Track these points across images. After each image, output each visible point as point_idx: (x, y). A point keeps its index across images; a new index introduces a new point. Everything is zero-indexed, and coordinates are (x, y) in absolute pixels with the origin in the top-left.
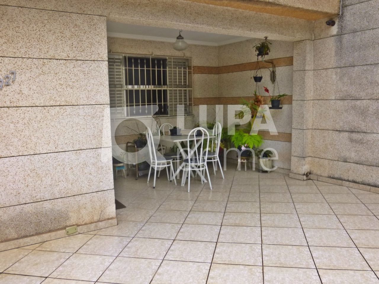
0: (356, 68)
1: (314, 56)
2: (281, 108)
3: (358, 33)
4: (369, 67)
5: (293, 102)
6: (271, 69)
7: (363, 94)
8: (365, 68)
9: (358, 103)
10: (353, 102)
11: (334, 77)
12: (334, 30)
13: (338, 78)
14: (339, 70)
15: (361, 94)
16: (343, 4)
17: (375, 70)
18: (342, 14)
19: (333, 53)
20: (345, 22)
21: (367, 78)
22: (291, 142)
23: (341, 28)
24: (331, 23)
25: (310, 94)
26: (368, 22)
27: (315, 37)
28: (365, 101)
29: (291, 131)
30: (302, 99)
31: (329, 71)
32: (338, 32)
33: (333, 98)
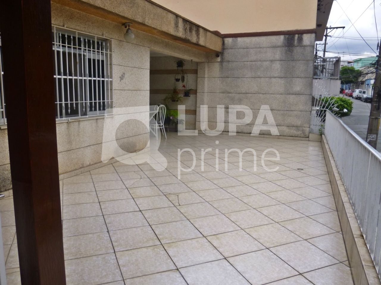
0: (229, 79)
1: (208, 71)
2: (190, 96)
3: (230, 63)
4: (235, 79)
5: (198, 93)
6: (182, 75)
7: (232, 91)
8: (233, 79)
9: (230, 95)
10: (228, 94)
11: (219, 82)
12: (219, 59)
13: (221, 83)
14: (221, 79)
15: (232, 90)
16: (223, 48)
17: (238, 80)
18: (223, 52)
19: (218, 70)
20: (224, 56)
21: (234, 83)
22: (196, 114)
23: (222, 59)
24: (217, 56)
25: (206, 90)
26: (235, 58)
27: (208, 62)
28: (233, 94)
29: (196, 108)
30: (203, 92)
31: (216, 79)
32: (221, 60)
33: (218, 92)
